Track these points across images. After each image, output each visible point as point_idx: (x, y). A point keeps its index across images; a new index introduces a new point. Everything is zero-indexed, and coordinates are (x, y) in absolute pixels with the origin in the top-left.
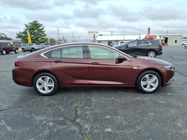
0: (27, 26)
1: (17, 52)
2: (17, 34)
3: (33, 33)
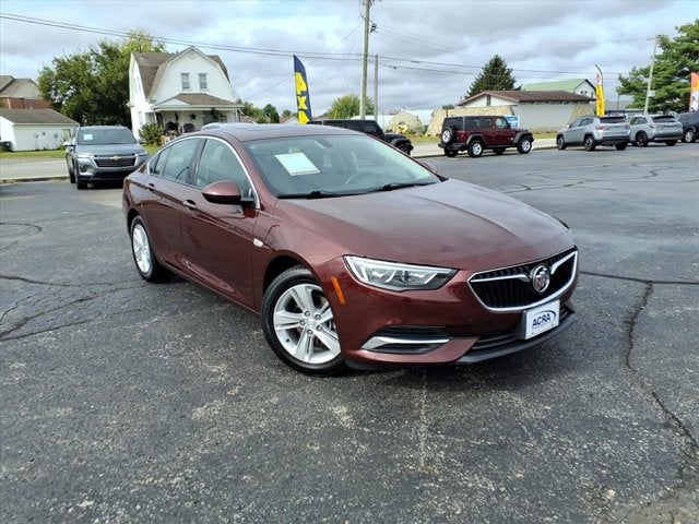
0: (664, 43)
1: (525, 149)
2: (620, 79)
3: (686, 69)
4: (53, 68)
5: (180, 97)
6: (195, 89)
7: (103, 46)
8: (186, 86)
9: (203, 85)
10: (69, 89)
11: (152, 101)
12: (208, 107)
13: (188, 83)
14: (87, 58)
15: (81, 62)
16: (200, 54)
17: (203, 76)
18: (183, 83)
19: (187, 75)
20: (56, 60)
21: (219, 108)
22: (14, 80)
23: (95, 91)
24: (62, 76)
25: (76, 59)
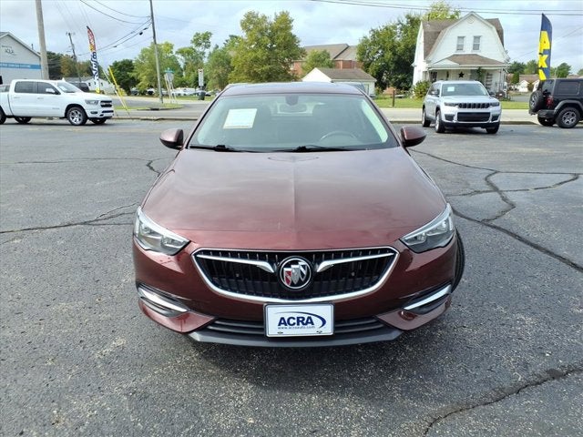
4: (369, 36)
5: (452, 58)
6: (468, 50)
7: (408, 17)
8: (460, 48)
9: (476, 47)
10: (377, 52)
11: (428, 62)
12: (475, 66)
13: (462, 46)
14: (395, 27)
15: (389, 32)
16: (480, 19)
17: (477, 38)
18: (458, 46)
19: (463, 37)
20: (373, 30)
21: (485, 67)
22: (348, 47)
23: (394, 54)
24: (374, 43)
25: (387, 28)
